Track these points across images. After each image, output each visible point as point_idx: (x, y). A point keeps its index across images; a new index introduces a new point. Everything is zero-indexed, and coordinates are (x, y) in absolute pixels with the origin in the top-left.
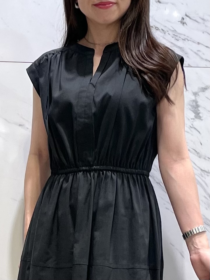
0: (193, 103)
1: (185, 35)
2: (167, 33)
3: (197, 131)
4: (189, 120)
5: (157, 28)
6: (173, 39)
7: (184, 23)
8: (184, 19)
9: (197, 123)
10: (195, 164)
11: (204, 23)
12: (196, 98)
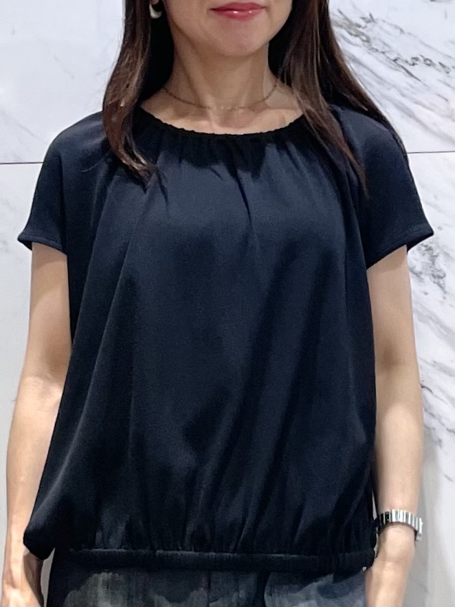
5: (428, 62)
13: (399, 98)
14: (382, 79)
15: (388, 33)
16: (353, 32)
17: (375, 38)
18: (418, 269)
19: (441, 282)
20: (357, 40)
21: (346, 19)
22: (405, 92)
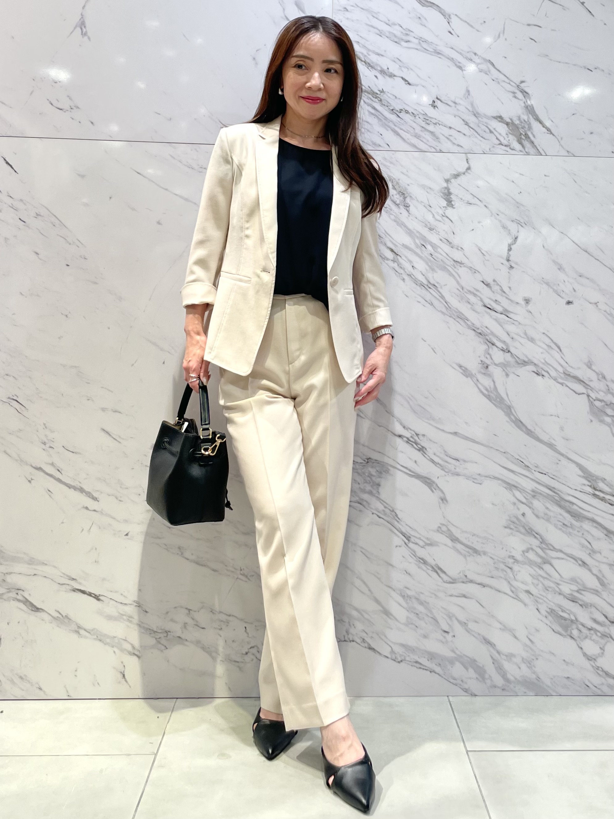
0: (445, 190)
1: (436, 119)
2: (417, 117)
3: (449, 220)
4: (441, 208)
5: (407, 112)
6: (424, 123)
7: (435, 107)
8: (435, 102)
9: (450, 212)
10: (447, 254)
11: (455, 107)
12: (448, 185)
13: (393, 126)
14: (386, 118)
15: (389, 97)
16: (374, 96)
17: (384, 100)
18: (398, 202)
19: (408, 209)
20: (376, 100)
21: (372, 90)
22: (397, 124)
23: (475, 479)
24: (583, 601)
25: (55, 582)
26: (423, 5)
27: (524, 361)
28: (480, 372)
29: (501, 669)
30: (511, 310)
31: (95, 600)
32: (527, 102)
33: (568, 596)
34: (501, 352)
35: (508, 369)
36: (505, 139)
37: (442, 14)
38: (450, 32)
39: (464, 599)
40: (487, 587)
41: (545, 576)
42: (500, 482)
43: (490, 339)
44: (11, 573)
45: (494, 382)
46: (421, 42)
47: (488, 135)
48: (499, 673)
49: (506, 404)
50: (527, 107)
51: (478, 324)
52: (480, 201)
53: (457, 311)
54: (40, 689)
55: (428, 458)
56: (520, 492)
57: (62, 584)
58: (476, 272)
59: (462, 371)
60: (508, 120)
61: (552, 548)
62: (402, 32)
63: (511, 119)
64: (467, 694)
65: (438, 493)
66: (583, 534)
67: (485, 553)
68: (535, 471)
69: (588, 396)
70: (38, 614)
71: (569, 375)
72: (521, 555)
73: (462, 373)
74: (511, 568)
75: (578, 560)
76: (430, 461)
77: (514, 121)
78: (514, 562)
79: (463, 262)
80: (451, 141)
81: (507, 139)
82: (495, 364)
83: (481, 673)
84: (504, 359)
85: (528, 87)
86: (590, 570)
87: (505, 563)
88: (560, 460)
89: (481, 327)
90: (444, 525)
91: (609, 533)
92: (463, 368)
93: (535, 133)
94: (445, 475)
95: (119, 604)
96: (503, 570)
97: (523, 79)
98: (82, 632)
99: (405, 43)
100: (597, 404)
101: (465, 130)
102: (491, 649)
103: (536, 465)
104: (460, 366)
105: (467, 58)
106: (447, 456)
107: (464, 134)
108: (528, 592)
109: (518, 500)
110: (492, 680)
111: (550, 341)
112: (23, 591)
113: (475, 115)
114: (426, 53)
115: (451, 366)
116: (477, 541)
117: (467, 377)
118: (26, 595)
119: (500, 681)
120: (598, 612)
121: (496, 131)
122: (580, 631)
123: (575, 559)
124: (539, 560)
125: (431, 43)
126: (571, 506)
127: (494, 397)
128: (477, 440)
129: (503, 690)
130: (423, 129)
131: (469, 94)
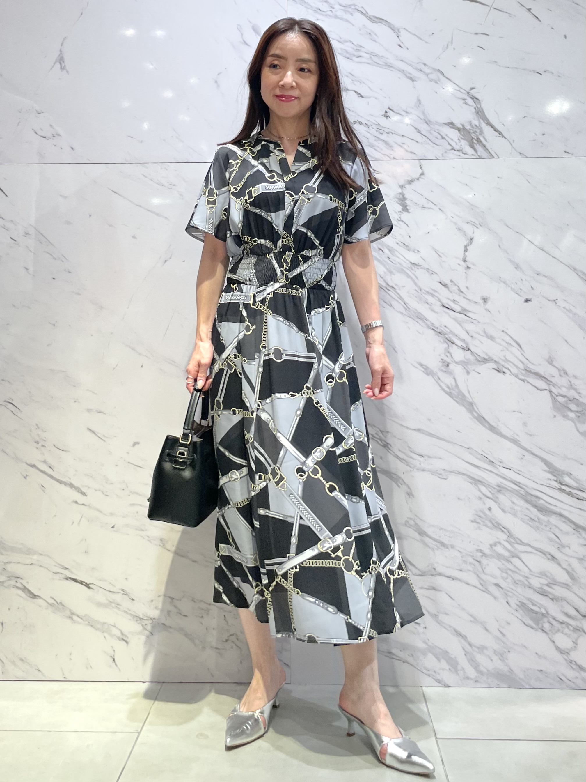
0: (400, 196)
1: (388, 129)
2: (370, 128)
3: (405, 225)
4: (396, 213)
5: (360, 122)
6: (377, 132)
7: (387, 117)
8: (387, 113)
9: (405, 216)
10: (404, 257)
11: (407, 116)
12: (402, 191)
23: (440, 474)
24: (553, 595)
25: (50, 571)
26: (373, 22)
27: (485, 359)
28: (442, 370)
29: (473, 661)
30: (470, 310)
31: (86, 588)
32: (477, 107)
33: (539, 590)
34: (461, 350)
35: (469, 366)
36: (457, 144)
37: (392, 29)
38: (400, 46)
39: (433, 591)
40: (455, 579)
41: (515, 570)
42: (465, 477)
43: (449, 337)
44: (10, 562)
45: (454, 378)
46: (372, 57)
47: (439, 141)
48: (471, 665)
49: (468, 401)
50: (478, 112)
51: (437, 324)
52: (435, 204)
53: (416, 311)
54: (39, 671)
55: (393, 454)
56: (485, 486)
57: (56, 573)
58: (433, 273)
59: (423, 370)
60: (461, 126)
61: (519, 542)
62: (353, 49)
63: (463, 125)
64: (440, 685)
65: (404, 487)
66: (550, 528)
67: (452, 547)
68: (499, 466)
69: (551, 392)
70: (35, 600)
71: (530, 372)
72: (489, 549)
73: (423, 372)
74: (479, 562)
75: (546, 554)
76: (395, 457)
77: (465, 127)
78: (482, 556)
79: (420, 264)
80: (404, 148)
81: (459, 144)
82: (456, 363)
83: (453, 664)
84: (464, 357)
85: (478, 93)
86: (559, 564)
87: (473, 556)
88: (524, 456)
89: (442, 327)
90: (411, 519)
91: (577, 527)
92: (424, 367)
93: (486, 138)
94: (411, 471)
95: (108, 593)
96: (471, 563)
97: (473, 86)
98: (75, 618)
99: (357, 59)
100: (560, 399)
101: (418, 137)
102: (463, 641)
103: (500, 460)
104: (421, 365)
105: (417, 69)
106: (411, 452)
107: (417, 142)
108: (497, 585)
109: (483, 494)
110: (464, 672)
111: (510, 339)
112: (22, 579)
113: (426, 122)
114: (377, 66)
115: (412, 364)
116: (445, 535)
117: (428, 374)
118: (24, 582)
119: (472, 673)
120: (569, 605)
121: (448, 137)
122: (552, 624)
123: (543, 553)
124: (507, 554)
125: (382, 56)
126: (537, 500)
127: (456, 394)
128: (441, 437)
129: (476, 681)
130: (376, 139)
131: (420, 103)
